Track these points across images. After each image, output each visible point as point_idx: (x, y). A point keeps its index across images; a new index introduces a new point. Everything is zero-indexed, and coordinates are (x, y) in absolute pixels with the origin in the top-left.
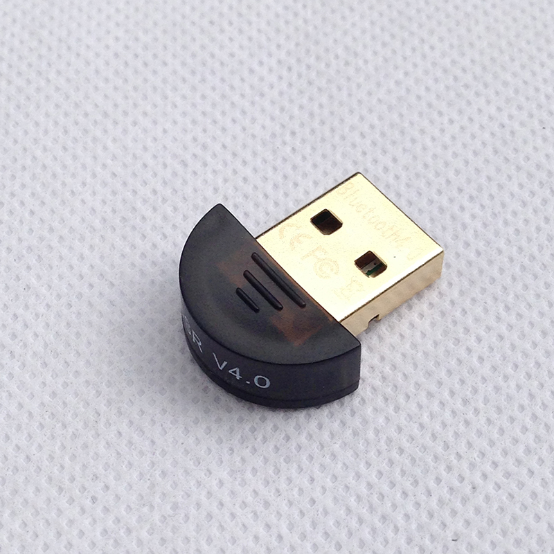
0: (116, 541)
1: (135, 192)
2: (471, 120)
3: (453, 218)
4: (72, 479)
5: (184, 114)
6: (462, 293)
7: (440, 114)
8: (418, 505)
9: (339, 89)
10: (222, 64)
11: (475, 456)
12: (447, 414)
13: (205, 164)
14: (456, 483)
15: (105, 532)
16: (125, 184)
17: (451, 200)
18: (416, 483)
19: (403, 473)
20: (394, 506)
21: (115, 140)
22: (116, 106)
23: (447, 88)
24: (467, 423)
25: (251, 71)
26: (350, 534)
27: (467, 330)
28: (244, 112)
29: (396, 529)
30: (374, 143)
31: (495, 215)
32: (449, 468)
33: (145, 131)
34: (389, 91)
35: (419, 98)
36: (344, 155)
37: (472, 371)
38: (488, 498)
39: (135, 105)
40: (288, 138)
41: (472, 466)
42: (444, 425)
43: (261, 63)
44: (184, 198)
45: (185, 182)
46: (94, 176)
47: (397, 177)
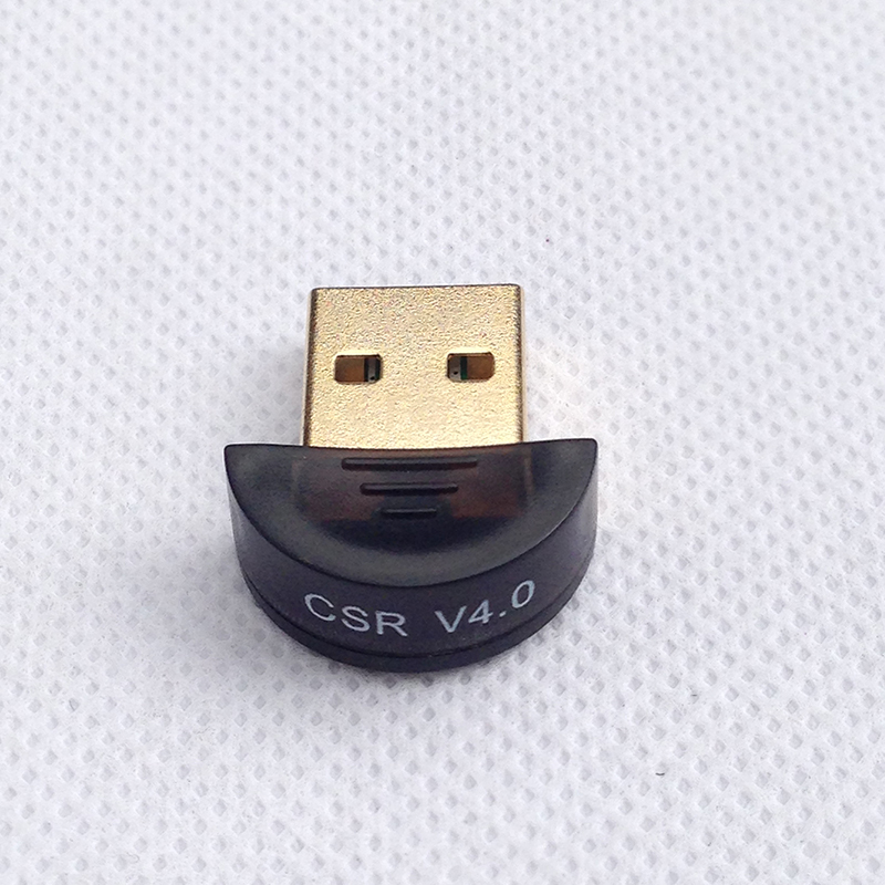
0: (107, 770)
1: (153, 229)
2: (704, 125)
3: (671, 275)
4: (39, 673)
5: (236, 110)
6: (682, 392)
7: (654, 115)
8: (602, 720)
9: (490, 75)
10: (301, 33)
11: (698, 645)
12: (654, 582)
13: (269, 189)
14: (666, 688)
15: (90, 755)
16: (137, 215)
17: (668, 248)
18: (600, 686)
19: (580, 671)
20: (564, 722)
21: (122, 147)
22: (125, 94)
23: (667, 75)
24: (686, 595)
25: (348, 46)
26: (490, 764)
27: (689, 450)
28: (333, 109)
29: (566, 757)
30: (545, 160)
31: (739, 272)
32: (655, 665)
33: (171, 133)
34: (572, 81)
35: (619, 90)
36: (495, 178)
37: (696, 514)
38: (717, 711)
39: (157, 94)
40: (404, 150)
41: (693, 661)
42: (649, 598)
43: (364, 35)
44: (234, 242)
45: (235, 215)
46: (87, 201)
47: (581, 212)
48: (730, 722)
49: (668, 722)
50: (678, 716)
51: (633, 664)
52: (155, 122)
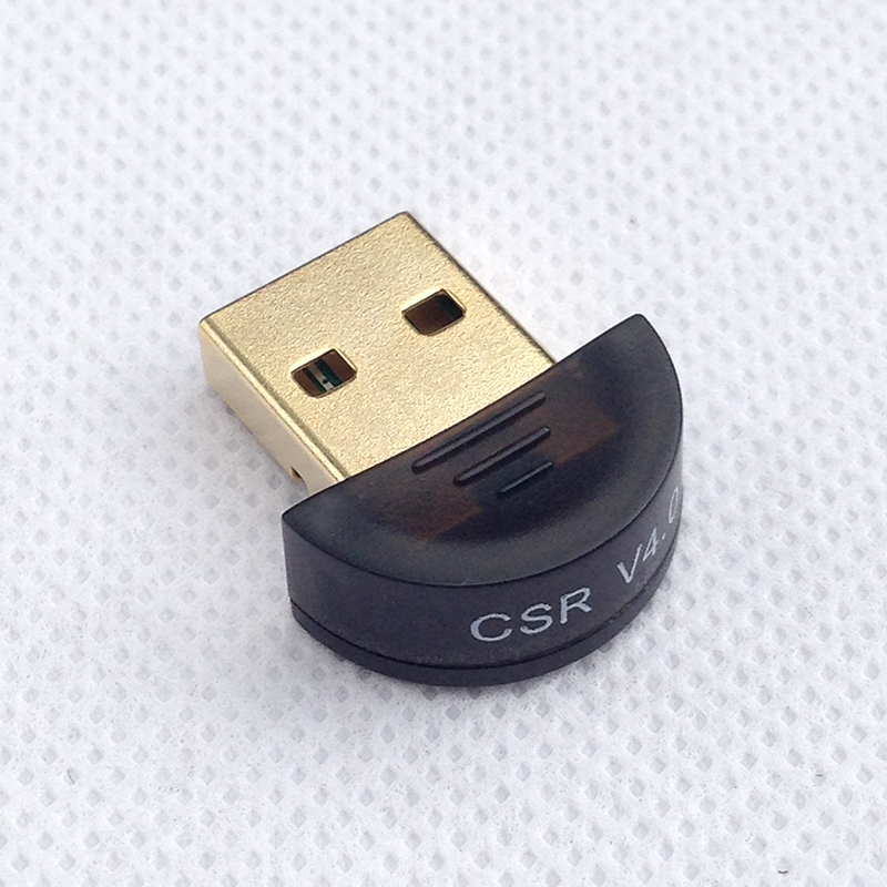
48: (863, 809)
49: (789, 808)
50: (801, 800)
51: (746, 737)
52: (162, 69)
